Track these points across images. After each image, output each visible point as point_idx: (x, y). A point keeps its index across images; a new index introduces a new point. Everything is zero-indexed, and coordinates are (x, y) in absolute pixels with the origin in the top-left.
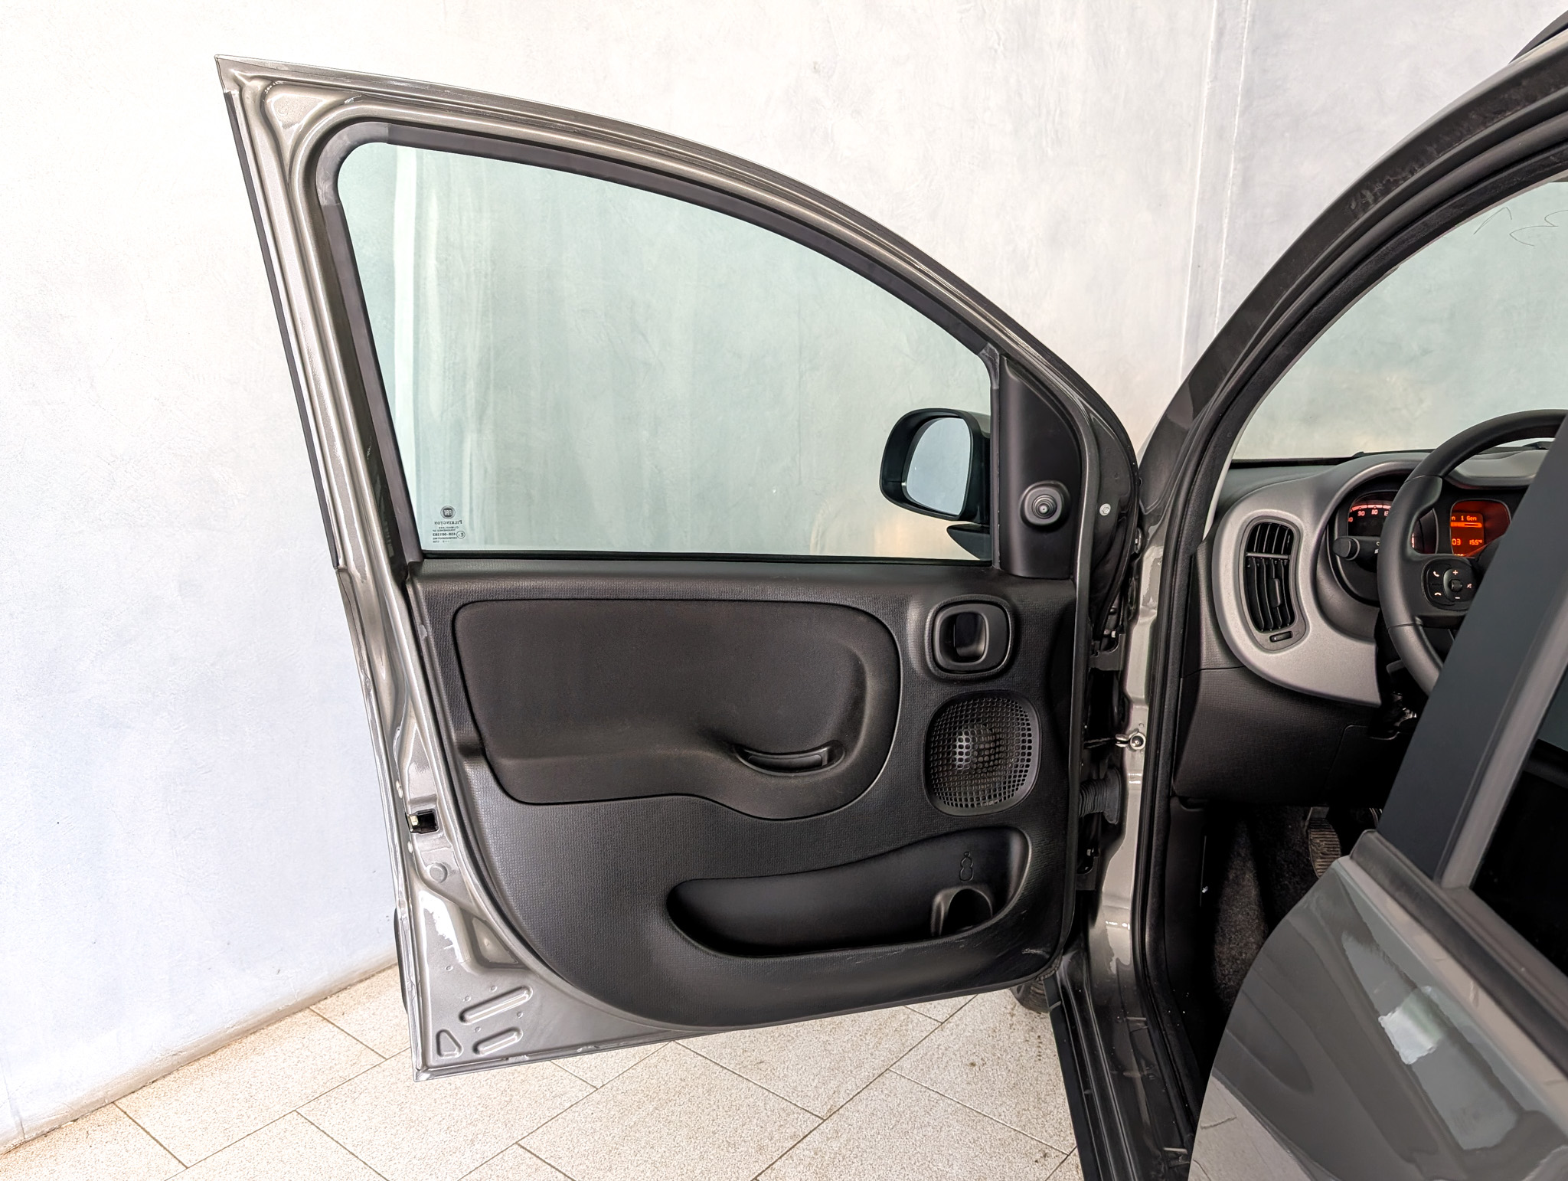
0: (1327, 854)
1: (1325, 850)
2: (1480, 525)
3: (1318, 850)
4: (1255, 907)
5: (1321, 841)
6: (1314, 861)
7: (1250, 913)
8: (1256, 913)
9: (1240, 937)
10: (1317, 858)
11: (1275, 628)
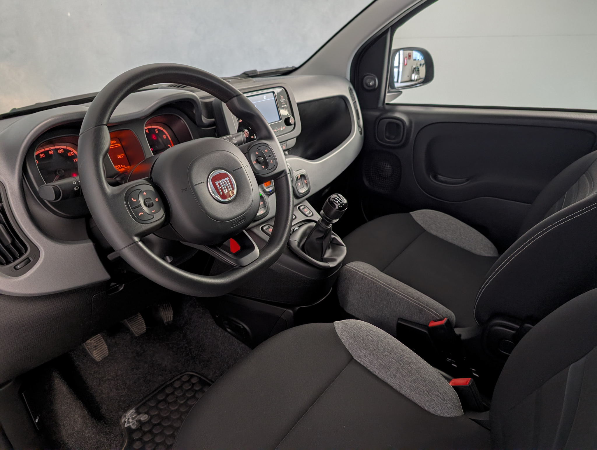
0: (97, 346)
1: (95, 344)
2: (119, 145)
3: (91, 347)
4: (69, 396)
5: (90, 341)
6: (92, 354)
7: (68, 401)
8: (71, 399)
9: (68, 419)
10: (93, 351)
11: (15, 259)
